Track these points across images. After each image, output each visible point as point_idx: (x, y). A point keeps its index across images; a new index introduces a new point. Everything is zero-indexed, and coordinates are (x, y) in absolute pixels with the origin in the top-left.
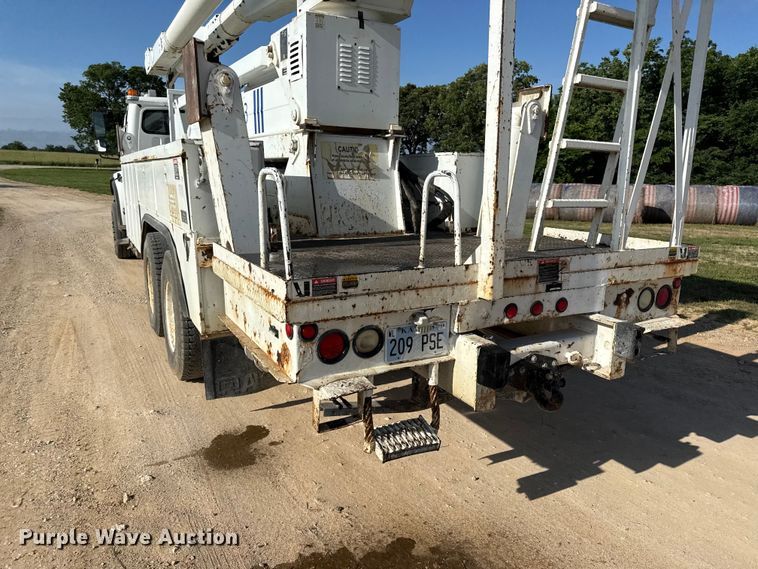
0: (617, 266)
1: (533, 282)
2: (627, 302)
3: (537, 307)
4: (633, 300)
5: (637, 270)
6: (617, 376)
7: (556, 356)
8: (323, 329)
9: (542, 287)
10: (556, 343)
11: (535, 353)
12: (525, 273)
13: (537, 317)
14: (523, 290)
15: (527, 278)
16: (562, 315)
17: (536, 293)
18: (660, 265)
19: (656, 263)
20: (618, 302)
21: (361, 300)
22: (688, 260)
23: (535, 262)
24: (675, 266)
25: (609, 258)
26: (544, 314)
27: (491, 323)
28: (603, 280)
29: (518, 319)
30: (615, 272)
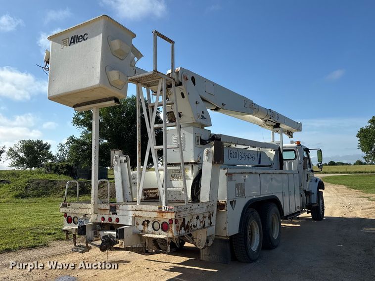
0: (135, 210)
1: (109, 211)
2: (148, 225)
3: (110, 219)
4: (150, 225)
5: (144, 212)
6: (121, 247)
8: (68, 215)
9: (111, 213)
11: (110, 234)
12: (106, 208)
13: (111, 223)
14: (105, 213)
15: (107, 210)
16: (118, 223)
17: (109, 215)
18: (155, 213)
19: (153, 211)
20: (143, 224)
21: (71, 209)
22: (168, 212)
23: (109, 205)
24: (162, 214)
25: (132, 207)
26: (113, 222)
27: (98, 221)
28: (131, 214)
29: (105, 222)
30: (135, 212)
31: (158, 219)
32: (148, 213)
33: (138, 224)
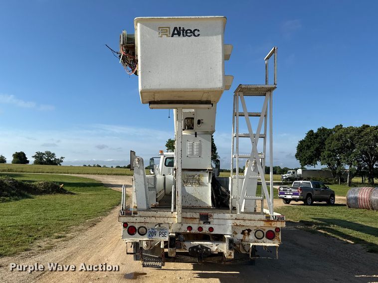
0: (236, 219)
1: (198, 220)
2: (249, 234)
3: (200, 229)
4: (252, 233)
5: (247, 222)
6: (229, 257)
7: (211, 248)
8: (129, 225)
9: (202, 222)
10: (211, 243)
11: (201, 245)
12: (195, 217)
13: (201, 232)
14: (193, 222)
15: (195, 218)
16: (212, 233)
17: (199, 224)
18: (262, 222)
19: (258, 220)
20: (243, 233)
21: (138, 218)
22: (278, 221)
23: (198, 214)
24: (270, 222)
25: (232, 216)
26: (204, 231)
27: (182, 231)
28: (230, 223)
29: (193, 231)
30: (236, 221)
31: (263, 228)
32: (253, 222)
33: (236, 234)
